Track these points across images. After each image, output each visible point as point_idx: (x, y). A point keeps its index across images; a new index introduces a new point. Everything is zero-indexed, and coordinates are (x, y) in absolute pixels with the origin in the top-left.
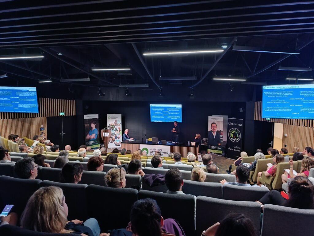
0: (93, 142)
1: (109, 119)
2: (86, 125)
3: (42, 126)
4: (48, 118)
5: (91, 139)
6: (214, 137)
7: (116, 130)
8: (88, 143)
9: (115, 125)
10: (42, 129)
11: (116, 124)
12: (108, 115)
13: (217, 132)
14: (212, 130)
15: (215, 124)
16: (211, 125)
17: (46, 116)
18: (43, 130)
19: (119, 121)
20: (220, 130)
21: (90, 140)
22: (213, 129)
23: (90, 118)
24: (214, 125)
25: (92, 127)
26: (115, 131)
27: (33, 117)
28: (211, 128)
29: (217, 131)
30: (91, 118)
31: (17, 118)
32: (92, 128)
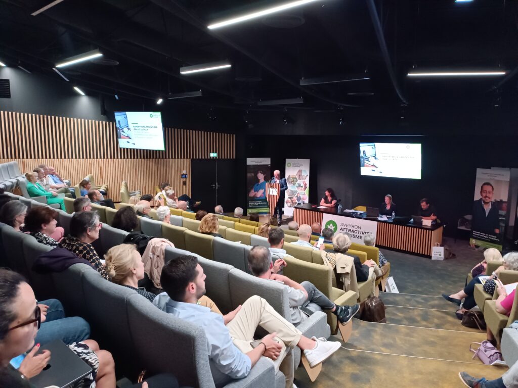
0: (260, 202)
1: (289, 166)
2: (249, 175)
3: (184, 172)
4: (192, 160)
5: (257, 198)
6: (487, 214)
7: (299, 186)
8: (251, 204)
9: (297, 177)
10: (185, 176)
11: (300, 176)
12: (288, 161)
13: (494, 204)
14: (484, 199)
15: (491, 185)
16: (482, 187)
17: (190, 158)
18: (185, 178)
19: (305, 171)
20: (501, 200)
21: (254, 199)
22: (486, 197)
23: (256, 164)
24: (488, 188)
25: (259, 178)
26: (297, 187)
27: (172, 158)
28: (482, 195)
29: (493, 200)
30: (259, 164)
31: (150, 158)
32: (258, 181)
